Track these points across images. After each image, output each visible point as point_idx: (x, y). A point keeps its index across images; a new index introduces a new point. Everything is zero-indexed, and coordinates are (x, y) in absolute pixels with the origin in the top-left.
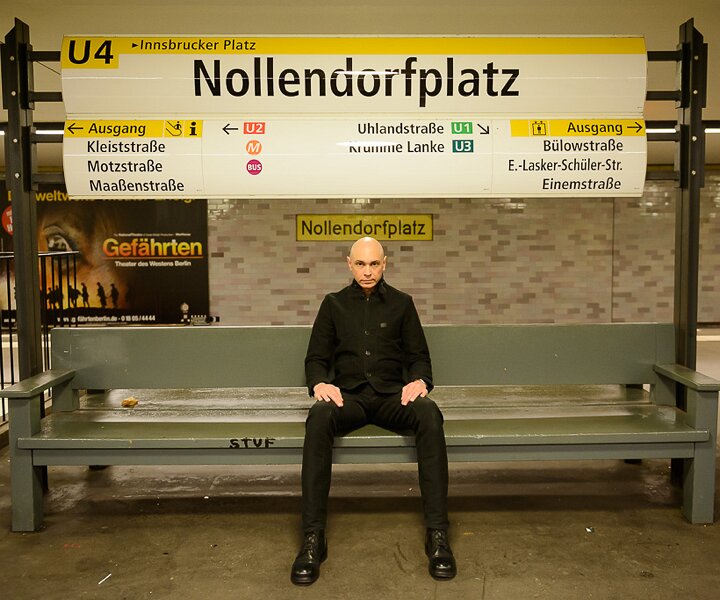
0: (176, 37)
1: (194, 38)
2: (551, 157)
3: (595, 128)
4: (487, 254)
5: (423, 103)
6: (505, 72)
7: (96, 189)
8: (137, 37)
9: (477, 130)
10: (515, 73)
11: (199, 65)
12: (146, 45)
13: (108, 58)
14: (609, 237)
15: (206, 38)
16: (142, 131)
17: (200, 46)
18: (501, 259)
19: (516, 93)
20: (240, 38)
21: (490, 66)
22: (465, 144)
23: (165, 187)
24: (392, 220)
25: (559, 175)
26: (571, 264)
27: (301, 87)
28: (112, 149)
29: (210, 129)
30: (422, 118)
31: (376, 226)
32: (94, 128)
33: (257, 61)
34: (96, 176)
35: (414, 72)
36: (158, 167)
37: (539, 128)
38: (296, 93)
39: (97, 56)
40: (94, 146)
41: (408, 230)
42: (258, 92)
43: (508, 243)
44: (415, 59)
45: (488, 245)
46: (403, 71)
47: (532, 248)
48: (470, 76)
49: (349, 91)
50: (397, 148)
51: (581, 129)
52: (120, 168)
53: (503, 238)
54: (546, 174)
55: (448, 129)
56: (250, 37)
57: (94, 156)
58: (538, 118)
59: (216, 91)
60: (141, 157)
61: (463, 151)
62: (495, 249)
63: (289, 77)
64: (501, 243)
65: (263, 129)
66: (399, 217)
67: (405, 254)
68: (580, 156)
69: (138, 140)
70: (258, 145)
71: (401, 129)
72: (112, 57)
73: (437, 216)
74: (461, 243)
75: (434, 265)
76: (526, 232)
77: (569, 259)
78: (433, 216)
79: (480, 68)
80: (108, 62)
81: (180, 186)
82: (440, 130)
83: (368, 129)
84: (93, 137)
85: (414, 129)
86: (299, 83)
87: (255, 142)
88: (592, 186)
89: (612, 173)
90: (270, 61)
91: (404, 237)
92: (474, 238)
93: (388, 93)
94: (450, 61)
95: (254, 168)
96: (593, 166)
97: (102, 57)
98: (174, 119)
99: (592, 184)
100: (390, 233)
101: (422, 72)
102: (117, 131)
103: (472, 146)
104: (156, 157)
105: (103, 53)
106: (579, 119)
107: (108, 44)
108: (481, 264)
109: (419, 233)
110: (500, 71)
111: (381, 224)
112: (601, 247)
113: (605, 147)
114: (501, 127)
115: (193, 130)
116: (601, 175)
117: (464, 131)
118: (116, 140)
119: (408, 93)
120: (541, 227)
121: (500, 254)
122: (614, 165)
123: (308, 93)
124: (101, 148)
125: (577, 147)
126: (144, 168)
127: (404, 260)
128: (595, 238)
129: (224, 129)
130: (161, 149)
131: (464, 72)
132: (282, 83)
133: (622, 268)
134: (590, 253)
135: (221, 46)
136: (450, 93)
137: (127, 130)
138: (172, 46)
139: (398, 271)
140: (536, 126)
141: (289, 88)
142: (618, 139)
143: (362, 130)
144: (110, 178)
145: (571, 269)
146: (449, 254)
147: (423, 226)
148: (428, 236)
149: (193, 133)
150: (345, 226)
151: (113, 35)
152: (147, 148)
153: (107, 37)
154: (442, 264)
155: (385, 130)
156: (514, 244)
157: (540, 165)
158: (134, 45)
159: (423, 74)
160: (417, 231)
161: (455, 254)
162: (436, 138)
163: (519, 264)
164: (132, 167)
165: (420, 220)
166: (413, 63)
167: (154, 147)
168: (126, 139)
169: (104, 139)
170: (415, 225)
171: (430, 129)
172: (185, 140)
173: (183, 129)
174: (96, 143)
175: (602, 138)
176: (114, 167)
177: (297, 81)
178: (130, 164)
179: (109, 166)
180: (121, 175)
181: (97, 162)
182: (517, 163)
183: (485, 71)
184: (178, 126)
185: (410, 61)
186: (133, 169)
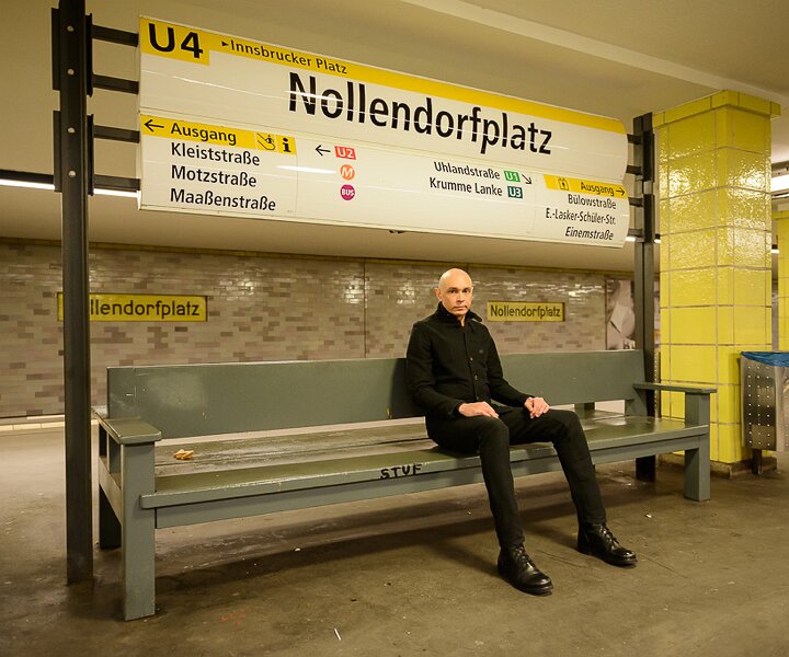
0: (269, 46)
1: (286, 49)
3: (597, 189)
4: (259, 334)
5: (483, 152)
6: (542, 132)
7: (177, 200)
8: (228, 37)
9: (522, 180)
10: (549, 135)
11: (295, 79)
12: (238, 47)
13: (197, 52)
14: (361, 320)
15: (298, 53)
16: (232, 139)
17: (294, 59)
18: (272, 339)
19: (548, 152)
20: (331, 59)
21: (533, 125)
22: (517, 191)
23: (256, 205)
24: (166, 301)
25: (578, 225)
26: (332, 343)
27: (389, 118)
28: (201, 155)
29: (303, 145)
30: (482, 163)
31: (148, 306)
32: (175, 128)
33: (350, 85)
34: (179, 184)
35: (479, 120)
36: (252, 182)
37: (563, 184)
38: (384, 124)
39: (184, 46)
40: (180, 149)
41: (181, 310)
42: (350, 118)
43: (278, 324)
44: (479, 109)
45: (259, 326)
46: (471, 119)
47: (299, 329)
48: (519, 132)
49: (428, 129)
50: (468, 188)
51: (590, 189)
52: (210, 178)
53: (273, 319)
54: (568, 223)
55: (502, 176)
56: (342, 61)
57: (180, 161)
58: (562, 176)
59: (311, 109)
60: (233, 169)
61: (515, 197)
62: (266, 330)
63: (379, 107)
64: (272, 325)
65: (353, 154)
66: (173, 298)
67: (180, 334)
68: (592, 210)
69: (230, 149)
71: (467, 171)
72: (201, 51)
73: (212, 298)
74: (235, 324)
75: (210, 345)
76: (294, 315)
77: (331, 339)
78: (206, 298)
79: (526, 127)
80: (197, 56)
81: (272, 206)
82: (497, 175)
83: (441, 167)
84: (178, 139)
85: (478, 172)
86: (387, 114)
87: (348, 167)
89: (609, 227)
90: (362, 87)
91: (178, 318)
92: (247, 319)
93: (459, 136)
94: (505, 115)
95: (348, 193)
97: (190, 49)
98: (266, 132)
99: (596, 234)
100: (163, 314)
101: (486, 121)
102: (206, 136)
103: (521, 193)
104: (251, 170)
105: (191, 44)
106: (588, 180)
107: (194, 36)
108: (255, 344)
109: (194, 314)
110: (539, 132)
111: (154, 304)
112: (357, 328)
113: (606, 205)
114: (538, 180)
115: (287, 146)
116: (601, 227)
117: (514, 180)
118: (205, 146)
119: (474, 139)
120: (305, 310)
121: (271, 334)
122: (611, 220)
123: (395, 125)
124: (189, 152)
125: (589, 202)
126: (235, 181)
127: (178, 340)
128: (351, 320)
129: (317, 149)
130: (256, 161)
131: (515, 127)
132: (373, 110)
133: (373, 347)
134: (347, 333)
135: (313, 63)
136: (504, 144)
137: (217, 136)
138: (263, 53)
139: (172, 351)
140: (561, 182)
141: (379, 117)
142: (613, 199)
143: (439, 169)
144: (195, 187)
145: (331, 347)
146: (223, 334)
147: (197, 307)
148: (202, 317)
149: (287, 149)
150: (114, 306)
151: (198, 28)
152: (239, 159)
153: (192, 28)
154: (217, 345)
155: (458, 170)
156: (283, 324)
157: (566, 215)
159: (486, 124)
160: (191, 312)
161: (229, 334)
162: (496, 183)
163: (288, 343)
165: (194, 301)
166: (478, 112)
167: (245, 158)
168: (218, 146)
169: (191, 143)
170: (188, 306)
171: (489, 174)
172: (280, 154)
173: (276, 143)
174: (181, 146)
175: (603, 197)
176: (203, 176)
177: (385, 112)
178: (221, 174)
179: (197, 175)
180: (209, 186)
181: (183, 168)
182: (552, 212)
183: (529, 130)
184: (270, 141)
185: (476, 110)
186: (223, 180)
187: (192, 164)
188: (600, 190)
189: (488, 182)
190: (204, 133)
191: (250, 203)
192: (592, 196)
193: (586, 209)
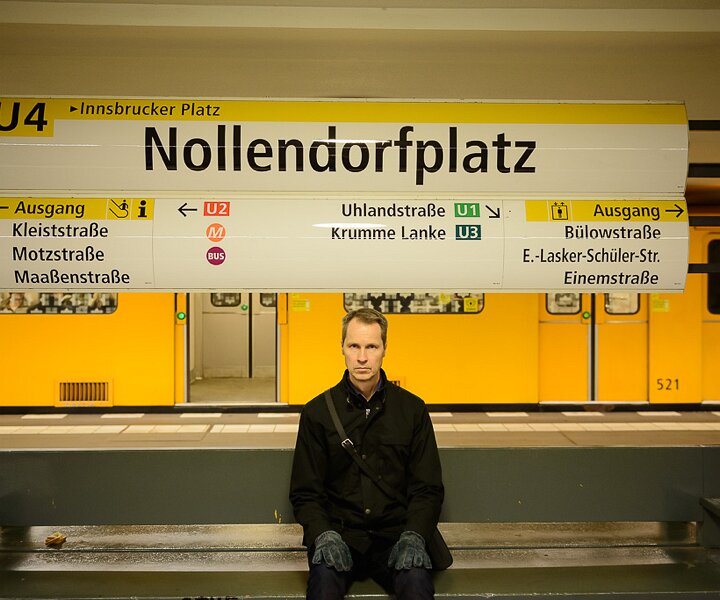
0: (125, 100)
1: (144, 100)
2: (575, 245)
3: (626, 212)
5: (420, 181)
6: (518, 144)
7: (22, 281)
8: (77, 99)
9: (485, 213)
10: (531, 145)
11: (151, 133)
12: (89, 109)
13: (41, 124)
15: (161, 100)
16: (80, 211)
17: (153, 110)
19: (532, 170)
20: (201, 101)
21: (501, 137)
22: (470, 230)
25: (583, 267)
27: (274, 161)
28: (43, 233)
29: (164, 210)
30: (419, 198)
32: (21, 208)
33: (222, 129)
34: (23, 265)
35: (410, 143)
36: (99, 256)
37: (560, 211)
38: (268, 168)
39: (28, 121)
40: (21, 230)
42: (222, 165)
44: (411, 129)
46: (396, 143)
48: (477, 150)
49: (332, 166)
50: (390, 234)
51: (610, 213)
52: (53, 256)
55: (450, 211)
56: (212, 100)
57: (21, 242)
58: (559, 198)
59: (171, 164)
60: (78, 243)
61: (469, 238)
63: (260, 149)
65: (227, 210)
68: (610, 244)
69: (75, 222)
70: (221, 229)
71: (393, 211)
72: (46, 123)
79: (489, 139)
80: (40, 129)
81: (125, 279)
82: (441, 212)
83: (351, 210)
84: (21, 219)
85: (409, 211)
86: (271, 156)
87: (217, 226)
88: (624, 280)
89: (647, 266)
90: (237, 129)
93: (379, 167)
94: (453, 131)
95: (216, 256)
96: (623, 256)
97: (34, 123)
98: (120, 197)
99: (624, 279)
101: (420, 144)
102: (51, 211)
103: (479, 232)
104: (97, 243)
105: (35, 118)
106: (607, 200)
107: (41, 107)
110: (513, 144)
113: (639, 235)
114: (514, 210)
115: (143, 211)
116: (632, 268)
117: (470, 214)
118: (48, 223)
119: (403, 167)
122: (652, 256)
123: (282, 166)
124: (31, 232)
125: (606, 234)
126: (81, 256)
129: (180, 210)
130: (103, 232)
131: (469, 144)
132: (251, 155)
135: (177, 111)
136: (453, 168)
137: (64, 209)
138: (119, 110)
140: (556, 209)
142: (654, 225)
143: (347, 213)
149: (143, 214)
151: (46, 96)
152: (85, 232)
153: (40, 98)
155: (375, 212)
157: (561, 256)
158: (73, 109)
159: (421, 147)
162: (437, 223)
164: (67, 254)
166: (409, 133)
167: (95, 230)
168: (61, 221)
169: (34, 221)
171: (431, 210)
172: (133, 223)
173: (130, 209)
174: (23, 226)
175: (636, 224)
176: (45, 255)
177: (269, 153)
178: (64, 251)
179: (39, 254)
180: (53, 265)
181: (24, 249)
182: (533, 253)
183: (494, 144)
184: (124, 206)
185: (404, 131)
186: (68, 257)
187: (33, 243)
189: (422, 223)
190: (49, 209)
191: (100, 278)
192: (615, 223)
193: (598, 244)
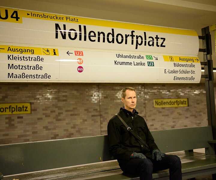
0: (46, 13)
1: (53, 14)
2: (177, 69)
4: (54, 118)
5: (136, 48)
6: (161, 38)
7: (11, 77)
9: (154, 59)
10: (164, 39)
12: (33, 15)
13: (17, 18)
14: (99, 110)
15: (59, 15)
16: (32, 52)
17: (57, 18)
18: (60, 120)
19: (164, 46)
20: (72, 17)
21: (157, 36)
22: (151, 63)
23: (43, 77)
24: (14, 105)
25: (179, 75)
26: (86, 120)
27: (96, 38)
28: (20, 59)
29: (61, 52)
30: (136, 53)
31: (6, 108)
32: (9, 49)
33: (80, 26)
34: (11, 71)
35: (134, 36)
36: (41, 68)
37: (171, 59)
38: (95, 41)
39: (12, 17)
40: (11, 57)
41: (20, 109)
42: (80, 39)
43: (62, 113)
44: (134, 31)
45: (54, 115)
46: (131, 36)
47: (71, 115)
48: (151, 39)
49: (113, 41)
50: (131, 64)
51: (183, 60)
52: (24, 68)
53: (60, 111)
55: (145, 58)
57: (11, 62)
58: (171, 55)
59: (64, 37)
60: (33, 63)
61: (151, 66)
62: (57, 116)
63: (92, 34)
64: (60, 114)
65: (82, 54)
66: (16, 104)
67: (20, 120)
68: (184, 69)
69: (31, 56)
70: (81, 60)
71: (130, 57)
72: (19, 18)
73: (33, 103)
74: (43, 114)
75: (32, 124)
76: (69, 109)
77: (85, 119)
78: (31, 103)
79: (154, 37)
80: (17, 20)
81: (49, 77)
82: (143, 57)
83: (119, 56)
84: (10, 53)
85: (134, 57)
87: (80, 59)
88: (187, 79)
89: (193, 75)
90: (85, 27)
91: (18, 113)
92: (48, 112)
93: (126, 43)
94: (145, 33)
95: (80, 70)
96: (188, 72)
97: (14, 18)
98: (46, 47)
100: (12, 111)
101: (137, 36)
102: (22, 51)
103: (153, 64)
104: (40, 63)
105: (15, 16)
106: (182, 56)
107: (16, 12)
108: (52, 123)
109: (25, 111)
110: (160, 38)
111: (8, 107)
112: (97, 114)
113: (190, 66)
114: (161, 58)
115: (55, 53)
116: (189, 75)
117: (150, 59)
118: (21, 55)
119: (132, 44)
120: (74, 107)
121: (59, 118)
122: (193, 72)
123: (99, 41)
124: (15, 58)
125: (183, 66)
126: (34, 68)
127: (19, 122)
128: (94, 110)
129: (67, 53)
130: (42, 60)
131: (150, 37)
132: (90, 36)
133: (104, 121)
134: (93, 116)
135: (65, 19)
136: (145, 45)
137: (26, 51)
138: (45, 17)
139: (16, 127)
140: (171, 58)
141: (92, 38)
142: (193, 64)
143: (118, 57)
144: (18, 72)
145: (86, 122)
146: (39, 119)
148: (29, 112)
149: (55, 54)
151: (18, 9)
152: (35, 60)
153: (16, 9)
154: (36, 123)
155: (126, 57)
156: (65, 113)
157: (173, 71)
158: (28, 14)
161: (41, 119)
162: (143, 61)
163: (67, 121)
164: (29, 67)
165: (25, 105)
166: (134, 33)
167: (39, 59)
169: (16, 54)
170: (23, 107)
171: (139, 57)
172: (52, 57)
173: (50, 52)
174: (12, 56)
175: (189, 63)
176: (21, 67)
177: (95, 36)
178: (28, 66)
179: (18, 67)
180: (23, 71)
181: (13, 65)
182: (167, 71)
183: (156, 38)
184: (48, 51)
185: (133, 32)
186: (29, 68)
187: (16, 63)
188: (187, 60)
189: (139, 61)
190: (21, 50)
191: (40, 77)
192: (184, 63)
193: (182, 68)
